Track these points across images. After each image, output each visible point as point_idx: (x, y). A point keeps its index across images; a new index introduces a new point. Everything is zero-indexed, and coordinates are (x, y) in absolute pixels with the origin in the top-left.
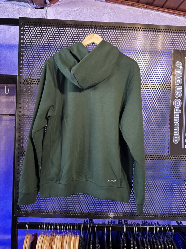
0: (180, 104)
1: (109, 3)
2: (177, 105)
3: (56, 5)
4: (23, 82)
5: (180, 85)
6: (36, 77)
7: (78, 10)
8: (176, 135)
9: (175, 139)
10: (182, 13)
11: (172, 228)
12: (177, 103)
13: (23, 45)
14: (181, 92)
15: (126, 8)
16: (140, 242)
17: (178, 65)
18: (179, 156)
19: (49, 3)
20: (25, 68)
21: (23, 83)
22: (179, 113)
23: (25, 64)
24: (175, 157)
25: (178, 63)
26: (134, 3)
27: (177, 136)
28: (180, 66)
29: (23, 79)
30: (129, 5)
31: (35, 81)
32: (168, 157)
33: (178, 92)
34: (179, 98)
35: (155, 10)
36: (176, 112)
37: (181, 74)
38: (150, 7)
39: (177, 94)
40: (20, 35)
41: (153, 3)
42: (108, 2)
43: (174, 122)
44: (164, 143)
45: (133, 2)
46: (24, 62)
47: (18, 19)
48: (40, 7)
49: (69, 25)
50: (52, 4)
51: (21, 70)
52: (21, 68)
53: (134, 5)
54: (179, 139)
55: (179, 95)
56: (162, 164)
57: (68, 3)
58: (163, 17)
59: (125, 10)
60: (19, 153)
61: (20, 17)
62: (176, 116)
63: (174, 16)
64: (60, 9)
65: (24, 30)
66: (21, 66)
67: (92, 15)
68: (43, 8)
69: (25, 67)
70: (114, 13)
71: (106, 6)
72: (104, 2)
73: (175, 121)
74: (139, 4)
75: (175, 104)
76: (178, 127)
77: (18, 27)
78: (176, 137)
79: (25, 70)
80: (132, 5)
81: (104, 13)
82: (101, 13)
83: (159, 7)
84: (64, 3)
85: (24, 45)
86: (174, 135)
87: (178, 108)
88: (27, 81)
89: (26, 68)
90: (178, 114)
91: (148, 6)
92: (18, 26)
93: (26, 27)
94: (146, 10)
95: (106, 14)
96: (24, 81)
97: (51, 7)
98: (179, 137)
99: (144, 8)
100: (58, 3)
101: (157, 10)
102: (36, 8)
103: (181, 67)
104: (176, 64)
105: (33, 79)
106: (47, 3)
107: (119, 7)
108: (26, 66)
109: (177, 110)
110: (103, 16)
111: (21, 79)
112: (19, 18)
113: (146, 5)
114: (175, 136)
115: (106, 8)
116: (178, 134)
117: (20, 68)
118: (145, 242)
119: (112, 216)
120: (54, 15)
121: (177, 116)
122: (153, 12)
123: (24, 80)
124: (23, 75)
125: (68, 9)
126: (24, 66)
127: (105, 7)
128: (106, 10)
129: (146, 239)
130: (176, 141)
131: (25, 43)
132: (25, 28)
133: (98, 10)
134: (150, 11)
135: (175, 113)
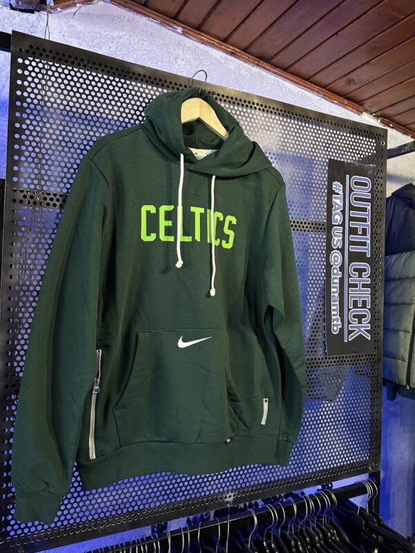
0: (340, 260)
1: (189, 38)
2: (335, 261)
3: (68, 13)
4: (22, 198)
5: (339, 225)
6: (54, 189)
7: (122, 37)
8: (335, 317)
9: (334, 325)
10: (317, 88)
11: (333, 496)
12: (336, 259)
13: (22, 103)
14: (341, 238)
15: (221, 57)
16: (281, 540)
17: (336, 188)
18: (340, 358)
19: (52, 4)
20: (26, 164)
21: (21, 202)
22: (339, 276)
23: (27, 154)
24: (335, 359)
25: (336, 185)
26: (238, 50)
27: (337, 320)
28: (339, 190)
29: (22, 191)
30: (227, 51)
31: (55, 198)
32: (324, 360)
33: (336, 239)
34: (338, 249)
35: (273, 72)
36: (334, 274)
37: (341, 204)
38: (265, 65)
39: (335, 243)
40: (14, 76)
41: (272, 58)
42: (187, 37)
43: (332, 294)
44: (317, 334)
45: (236, 49)
46: (23, 148)
47: (10, 35)
48: (25, 7)
49: (139, 75)
50: (59, 9)
51: (16, 168)
52: (17, 163)
53: (236, 54)
54: (339, 325)
55: (338, 245)
56: (315, 375)
57: (98, 16)
58: (286, 89)
59: (219, 61)
60: (7, 386)
61: (13, 31)
62: (334, 283)
63: (302, 90)
64: (79, 26)
65: (24, 67)
66: (16, 158)
67: (152, 55)
68: (32, 12)
69: (26, 161)
70: (197, 61)
71: (183, 44)
72: (178, 33)
73: (334, 292)
74: (245, 55)
75: (333, 260)
76: (338, 303)
77: (8, 55)
78: (335, 322)
79: (26, 168)
80: (232, 54)
81: (177, 58)
82: (172, 57)
83: (280, 68)
84: (89, 14)
85: (25, 105)
86: (333, 317)
87: (338, 267)
88: (32, 197)
89: (30, 163)
90: (336, 278)
91: (261, 62)
92: (10, 54)
93: (31, 59)
94: (256, 70)
95: (182, 60)
96: (25, 196)
97: (55, 15)
98: (339, 322)
99: (253, 63)
100: (73, 10)
101: (277, 74)
102: (12, 8)
103: (341, 192)
104: (334, 186)
105: (49, 194)
106: (48, 3)
107: (207, 52)
108: (30, 160)
109: (335, 271)
110: (176, 62)
111: (15, 191)
112: (11, 33)
113: (258, 60)
114: (334, 320)
115: (181, 48)
116: (338, 316)
117: (11, 163)
118: (290, 538)
119: (231, 499)
120: (64, 36)
121: (336, 283)
122: (269, 75)
123: (25, 193)
124: (22, 180)
125: (97, 30)
126: (23, 159)
127: (179, 44)
128: (181, 52)
129: (291, 530)
130: (335, 328)
131: (29, 100)
132: (27, 62)
133: (165, 48)
134: (264, 73)
135: (333, 276)
